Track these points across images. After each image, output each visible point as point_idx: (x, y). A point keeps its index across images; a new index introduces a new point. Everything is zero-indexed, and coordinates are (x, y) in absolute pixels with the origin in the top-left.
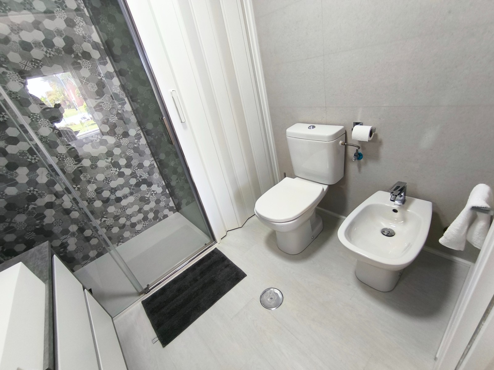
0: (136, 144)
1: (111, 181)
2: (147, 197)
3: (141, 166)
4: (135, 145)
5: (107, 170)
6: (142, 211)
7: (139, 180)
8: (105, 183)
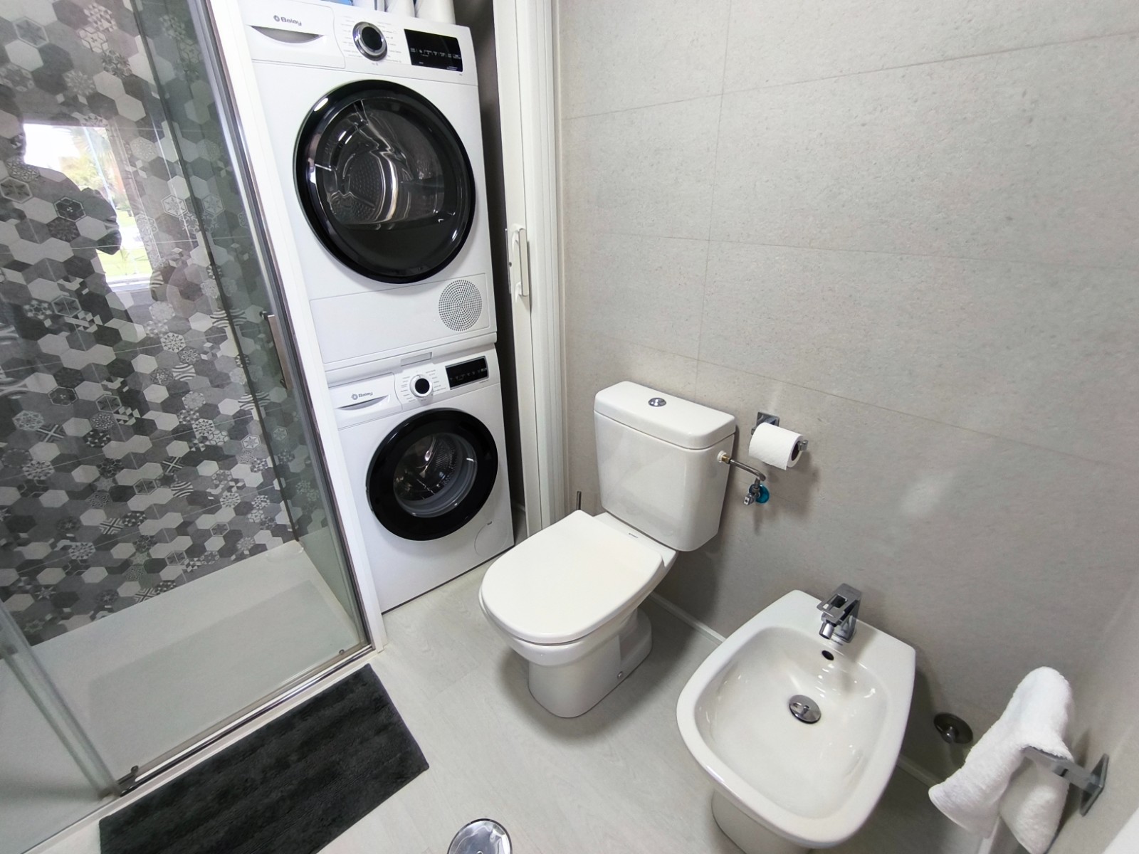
0: (205, 353)
1: (109, 440)
2: (212, 495)
3: (209, 411)
4: (204, 357)
5: (102, 409)
6: (190, 529)
7: (198, 449)
8: (88, 443)
